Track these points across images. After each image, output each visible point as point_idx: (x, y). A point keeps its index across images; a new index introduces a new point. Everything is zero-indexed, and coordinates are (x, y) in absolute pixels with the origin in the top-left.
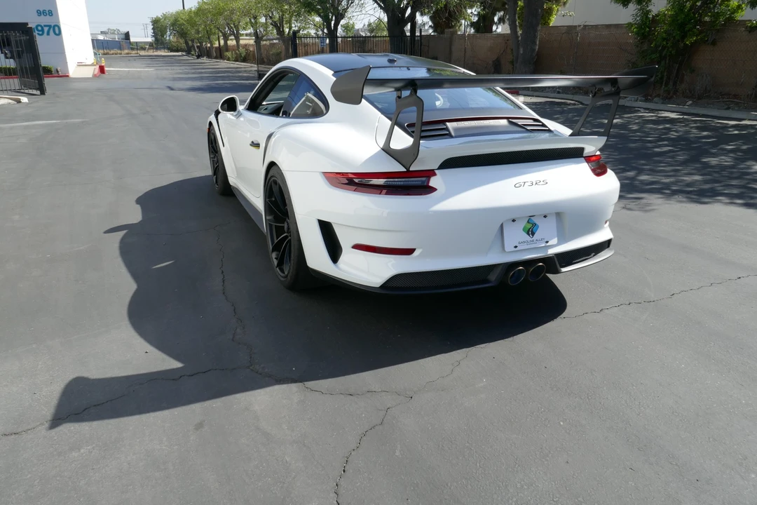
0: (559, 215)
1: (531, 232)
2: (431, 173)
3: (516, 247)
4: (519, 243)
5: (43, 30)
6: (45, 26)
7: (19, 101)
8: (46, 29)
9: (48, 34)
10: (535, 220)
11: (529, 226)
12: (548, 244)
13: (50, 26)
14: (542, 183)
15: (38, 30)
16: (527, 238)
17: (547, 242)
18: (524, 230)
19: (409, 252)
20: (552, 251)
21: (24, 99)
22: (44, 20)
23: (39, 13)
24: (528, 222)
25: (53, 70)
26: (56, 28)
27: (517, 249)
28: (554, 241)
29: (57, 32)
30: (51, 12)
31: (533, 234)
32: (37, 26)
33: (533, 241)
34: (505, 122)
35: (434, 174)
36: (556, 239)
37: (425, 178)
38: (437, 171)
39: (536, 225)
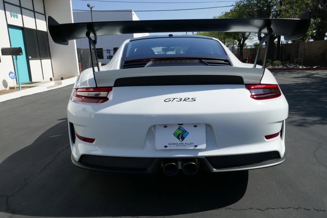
0: (208, 127)
1: (181, 136)
2: (109, 89)
3: (166, 147)
4: (169, 144)
10: (185, 127)
11: (180, 132)
12: (197, 148)
14: (190, 100)
16: (178, 141)
17: (196, 146)
18: (174, 134)
19: (91, 141)
20: (201, 154)
24: (179, 129)
28: (204, 146)
31: (183, 138)
33: (182, 144)
34: (197, 61)
35: (111, 90)
36: (206, 144)
37: (107, 92)
38: (113, 88)
39: (186, 131)
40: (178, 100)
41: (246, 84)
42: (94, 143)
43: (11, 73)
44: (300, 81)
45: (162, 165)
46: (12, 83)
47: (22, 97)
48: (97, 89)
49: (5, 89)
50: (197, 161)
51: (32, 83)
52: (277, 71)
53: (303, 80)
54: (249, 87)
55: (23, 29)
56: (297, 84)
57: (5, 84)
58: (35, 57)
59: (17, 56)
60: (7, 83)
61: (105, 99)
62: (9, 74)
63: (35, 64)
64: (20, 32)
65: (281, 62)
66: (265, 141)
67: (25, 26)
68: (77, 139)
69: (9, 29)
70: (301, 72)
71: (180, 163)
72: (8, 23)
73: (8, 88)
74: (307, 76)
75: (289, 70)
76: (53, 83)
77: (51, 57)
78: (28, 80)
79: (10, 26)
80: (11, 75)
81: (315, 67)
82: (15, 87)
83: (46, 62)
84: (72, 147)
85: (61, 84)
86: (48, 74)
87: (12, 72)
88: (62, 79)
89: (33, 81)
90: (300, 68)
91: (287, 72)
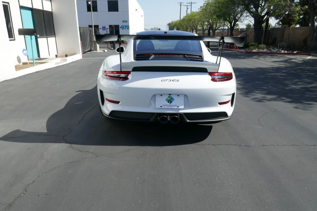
0: (186, 96)
1: (170, 101)
3: (161, 107)
4: (163, 105)
5: (123, 27)
6: (124, 26)
7: (104, 51)
8: (124, 27)
9: (125, 29)
10: (172, 96)
11: (169, 99)
12: (179, 108)
13: (126, 26)
14: (176, 81)
15: (122, 28)
16: (168, 104)
17: (178, 107)
18: (166, 100)
19: (117, 102)
20: (181, 111)
21: (106, 51)
22: (125, 24)
23: (123, 22)
24: (169, 97)
25: (125, 42)
26: (128, 27)
27: (161, 108)
28: (182, 107)
29: (128, 28)
30: (127, 21)
31: (171, 102)
32: (122, 26)
33: (171, 105)
34: (182, 56)
35: (130, 73)
36: (183, 106)
37: (127, 75)
38: (131, 72)
39: (173, 98)
40: (169, 80)
41: (209, 73)
42: (120, 103)
43: (24, 50)
44: (276, 65)
45: (158, 118)
46: (24, 59)
47: (36, 72)
48: (121, 72)
49: (19, 64)
50: (178, 115)
51: (40, 59)
52: (261, 54)
53: (280, 64)
54: (211, 74)
55: (32, 10)
56: (273, 68)
57: (19, 60)
58: (42, 36)
59: (32, 36)
60: (20, 59)
61: (126, 79)
62: (23, 51)
63: (42, 41)
64: (30, 12)
65: (266, 46)
66: (218, 106)
67: (34, 7)
68: (106, 101)
69: (21, 10)
70: (281, 57)
71: (169, 117)
72: (21, 5)
73: (21, 64)
74: (285, 61)
75: (272, 54)
76: (59, 60)
77: (55, 35)
78: (36, 56)
79: (22, 7)
80: (24, 52)
81: (295, 52)
82: (27, 63)
83: (52, 40)
85: (66, 60)
86: (54, 52)
87: (25, 50)
88: (66, 56)
89: (41, 57)
90: (282, 52)
91: (270, 56)
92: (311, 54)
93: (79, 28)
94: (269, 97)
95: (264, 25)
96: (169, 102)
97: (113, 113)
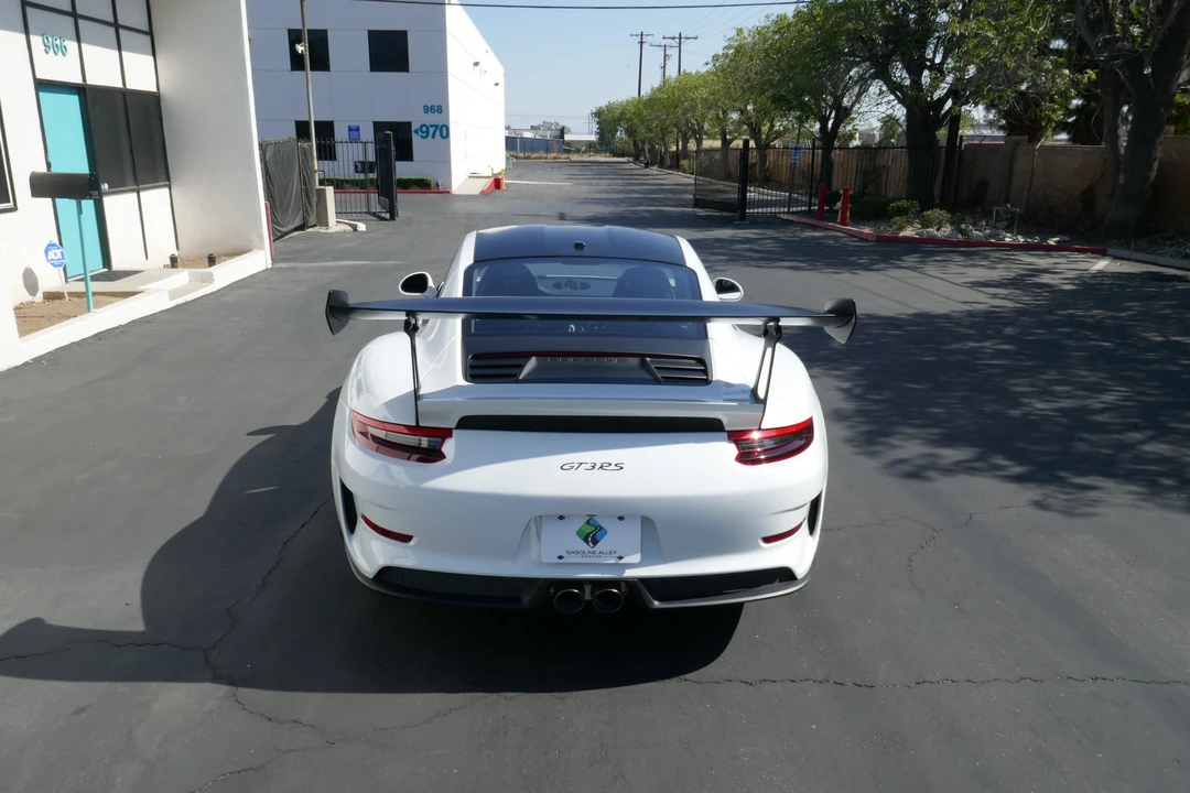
0: (647, 523)
1: (592, 535)
2: (445, 434)
3: (561, 557)
4: (568, 552)
5: (427, 132)
6: (431, 126)
7: (355, 228)
8: (432, 130)
9: (433, 136)
10: (600, 522)
11: (589, 529)
12: (622, 561)
13: (436, 126)
14: (613, 467)
15: (422, 132)
16: (582, 546)
17: (621, 558)
18: (578, 533)
19: (405, 538)
20: (630, 573)
21: (362, 227)
22: (431, 119)
23: (427, 109)
24: (588, 522)
25: (433, 183)
26: (444, 129)
27: (561, 561)
28: (636, 558)
29: (444, 134)
30: (440, 109)
31: (595, 542)
32: (422, 126)
33: (594, 552)
35: (450, 436)
36: (639, 555)
37: (439, 439)
38: (454, 432)
39: (601, 528)
40: (588, 466)
41: (728, 432)
42: (412, 543)
43: (51, 246)
44: (983, 301)
45: (552, 590)
46: (51, 280)
47: (99, 336)
48: (416, 430)
49: (30, 298)
50: (623, 585)
51: (112, 275)
52: (930, 247)
53: (995, 296)
54: (736, 437)
55: (82, 91)
56: (970, 314)
57: (30, 282)
58: (119, 186)
59: (83, 202)
60: (36, 279)
62: (46, 251)
63: (119, 206)
64: (73, 101)
65: (949, 216)
66: (759, 547)
67: (91, 81)
68: (361, 525)
69: (40, 94)
70: (1002, 260)
71: (588, 588)
72: (38, 76)
73: (39, 297)
74: (1016, 283)
75: (967, 248)
76: (182, 277)
77: (169, 179)
78: (96, 264)
79: (42, 86)
80: (51, 255)
81: (1052, 242)
82: (63, 293)
83: (156, 199)
84: (350, 539)
85: (209, 279)
86: (164, 246)
87: (54, 245)
88: (212, 261)
89: (117, 265)
90: (1008, 240)
91: (960, 258)
92: (1110, 251)
93: (260, 145)
94: (951, 455)
95: (942, 133)
96: (587, 542)
97: (386, 574)
